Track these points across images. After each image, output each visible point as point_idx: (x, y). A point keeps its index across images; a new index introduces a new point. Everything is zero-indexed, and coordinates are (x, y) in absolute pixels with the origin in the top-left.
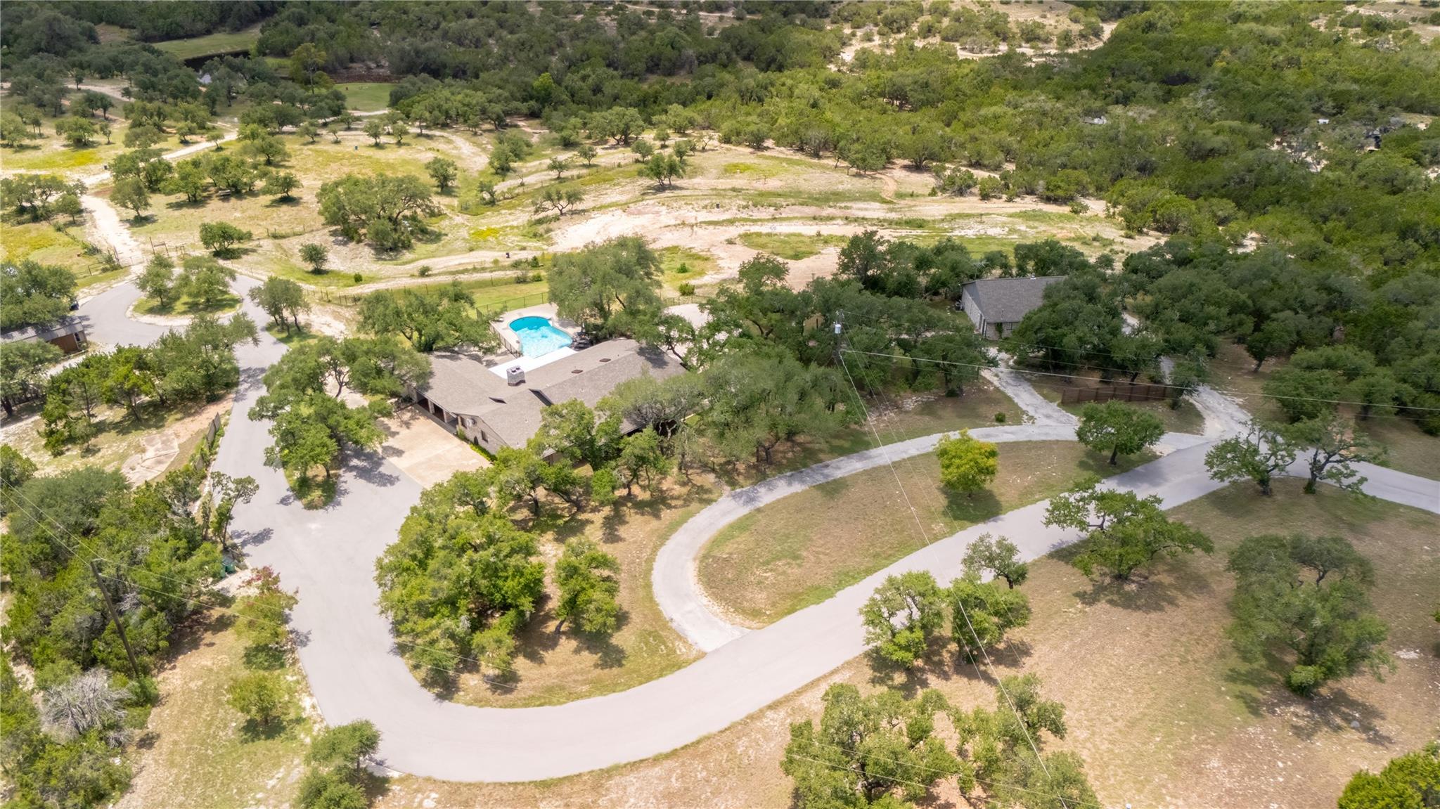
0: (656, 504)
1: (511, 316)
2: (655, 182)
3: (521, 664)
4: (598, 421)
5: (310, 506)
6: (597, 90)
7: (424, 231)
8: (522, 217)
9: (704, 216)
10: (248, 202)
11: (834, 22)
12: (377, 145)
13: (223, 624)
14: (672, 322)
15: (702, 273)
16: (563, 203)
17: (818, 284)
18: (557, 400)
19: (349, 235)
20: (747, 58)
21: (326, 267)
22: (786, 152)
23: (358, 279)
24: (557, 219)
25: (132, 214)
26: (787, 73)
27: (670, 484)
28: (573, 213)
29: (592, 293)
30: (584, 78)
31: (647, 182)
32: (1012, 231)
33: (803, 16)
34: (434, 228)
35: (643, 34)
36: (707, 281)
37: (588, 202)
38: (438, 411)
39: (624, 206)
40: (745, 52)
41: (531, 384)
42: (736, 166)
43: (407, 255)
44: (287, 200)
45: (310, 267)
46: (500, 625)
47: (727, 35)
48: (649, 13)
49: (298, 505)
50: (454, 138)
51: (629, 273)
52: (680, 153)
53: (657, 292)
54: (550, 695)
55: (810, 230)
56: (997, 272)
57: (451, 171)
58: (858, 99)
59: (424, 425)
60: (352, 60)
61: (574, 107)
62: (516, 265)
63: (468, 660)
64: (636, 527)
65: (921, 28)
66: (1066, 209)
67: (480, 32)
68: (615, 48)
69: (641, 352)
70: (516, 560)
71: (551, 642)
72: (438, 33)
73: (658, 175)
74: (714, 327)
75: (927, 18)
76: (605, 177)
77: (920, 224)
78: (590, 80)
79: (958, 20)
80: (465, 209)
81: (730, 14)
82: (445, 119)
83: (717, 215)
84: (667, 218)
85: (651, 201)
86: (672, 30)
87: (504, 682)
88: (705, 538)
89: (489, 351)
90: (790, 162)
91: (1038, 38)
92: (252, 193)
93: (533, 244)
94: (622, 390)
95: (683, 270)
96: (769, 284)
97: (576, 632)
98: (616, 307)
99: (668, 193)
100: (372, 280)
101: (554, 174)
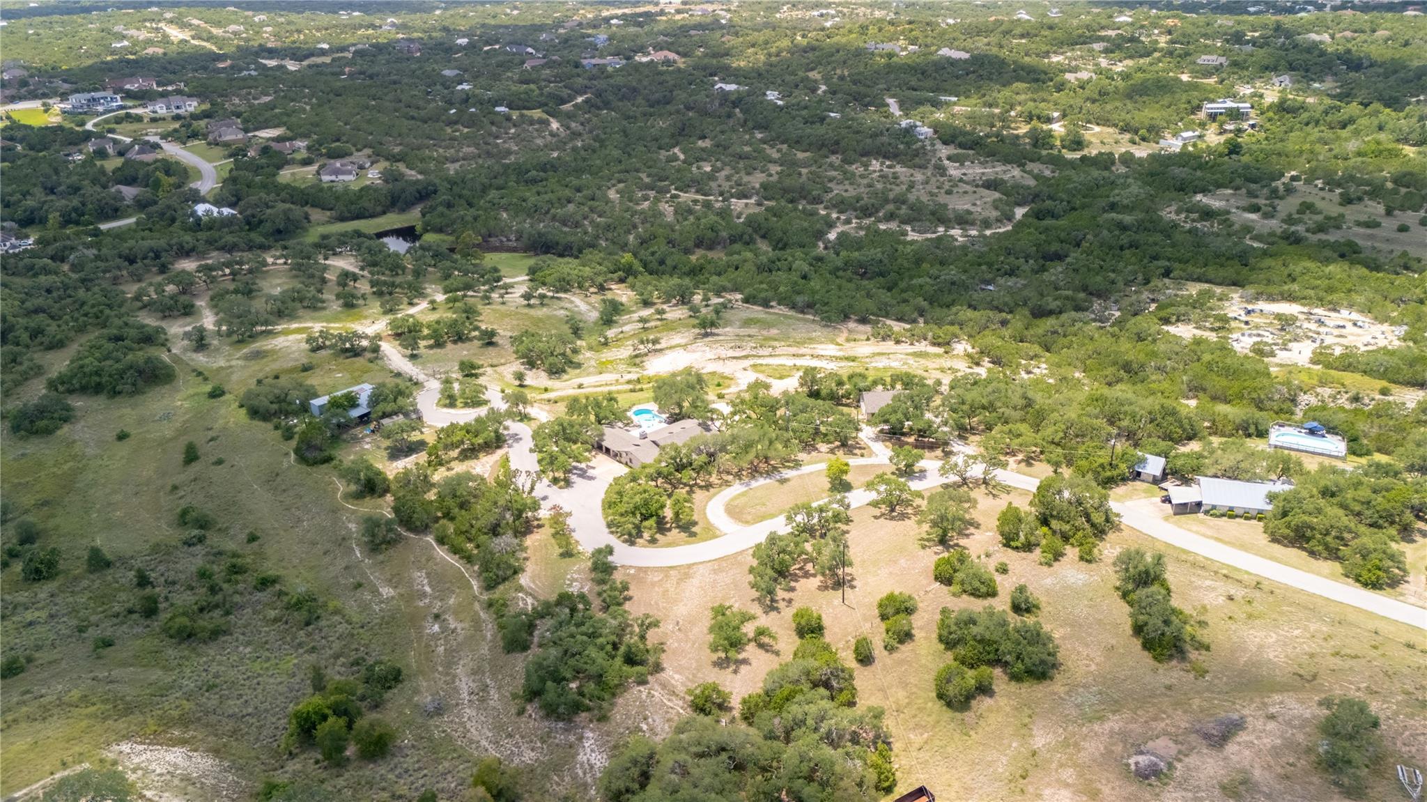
0: (708, 486)
1: (635, 409)
2: (703, 331)
3: (658, 536)
4: (684, 451)
5: (560, 488)
6: (662, 262)
7: (571, 362)
8: (625, 352)
9: (731, 353)
10: (467, 345)
11: (826, 208)
12: (529, 305)
13: (539, 526)
14: (713, 411)
15: (729, 386)
16: (650, 345)
17: (785, 393)
18: (662, 443)
19: (532, 364)
20: (764, 237)
21: (526, 383)
22: (783, 310)
23: (546, 390)
24: (646, 355)
25: (409, 352)
26: (789, 251)
27: (714, 479)
28: (656, 351)
29: (676, 397)
30: (653, 254)
31: (697, 331)
32: (905, 364)
33: (804, 202)
34: (575, 360)
35: (692, 218)
36: (731, 391)
37: (663, 344)
38: (608, 451)
39: (684, 346)
40: (763, 232)
41: (651, 438)
42: (751, 320)
43: (565, 377)
44: (491, 344)
45: (517, 383)
46: (651, 522)
47: (750, 221)
48: (695, 202)
49: (555, 487)
50: (573, 299)
51: (693, 388)
52: (717, 312)
53: (706, 397)
54: (669, 545)
55: (789, 362)
56: (880, 387)
57: (581, 325)
58: (835, 271)
59: (601, 457)
60: (490, 236)
61: (649, 277)
62: (629, 382)
63: (640, 535)
64: (699, 495)
65: (885, 215)
66: (940, 350)
67: (579, 218)
68: (673, 231)
69: (699, 425)
70: (657, 497)
71: (669, 530)
72: (549, 216)
73: (704, 328)
74: (734, 413)
75: (890, 207)
76: (670, 327)
77: (853, 359)
78: (657, 255)
79: (912, 209)
80: (591, 348)
81: (752, 201)
82: (564, 285)
83: (738, 353)
84: (710, 354)
85: (700, 343)
86: (713, 218)
87: (653, 541)
88: (727, 498)
89: (627, 425)
90: (786, 316)
91: (967, 222)
92: (470, 340)
93: (634, 369)
94: (693, 439)
95: (719, 385)
96: (762, 392)
97: (678, 527)
98: (686, 404)
99: (710, 339)
100: (552, 390)
101: (641, 325)
